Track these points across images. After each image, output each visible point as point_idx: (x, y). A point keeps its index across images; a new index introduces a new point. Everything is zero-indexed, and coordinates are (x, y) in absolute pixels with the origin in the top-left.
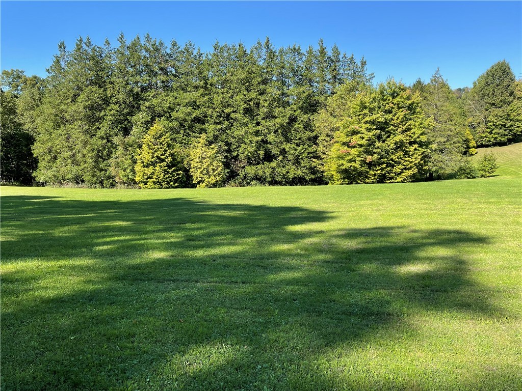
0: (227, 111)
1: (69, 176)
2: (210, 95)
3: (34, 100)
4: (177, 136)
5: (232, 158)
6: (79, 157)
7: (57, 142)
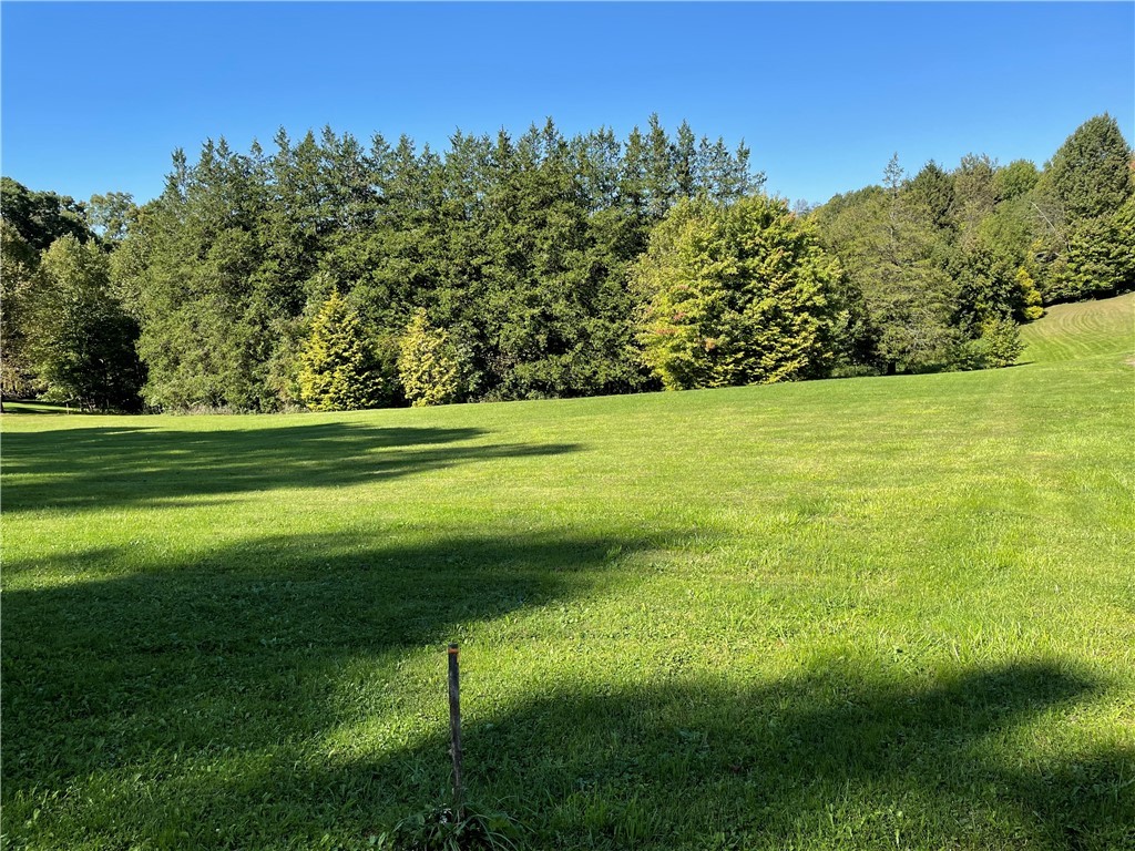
0: (474, 262)
1: (200, 394)
2: (443, 232)
3: (138, 257)
4: (386, 312)
5: (488, 350)
6: (215, 357)
7: (177, 332)
